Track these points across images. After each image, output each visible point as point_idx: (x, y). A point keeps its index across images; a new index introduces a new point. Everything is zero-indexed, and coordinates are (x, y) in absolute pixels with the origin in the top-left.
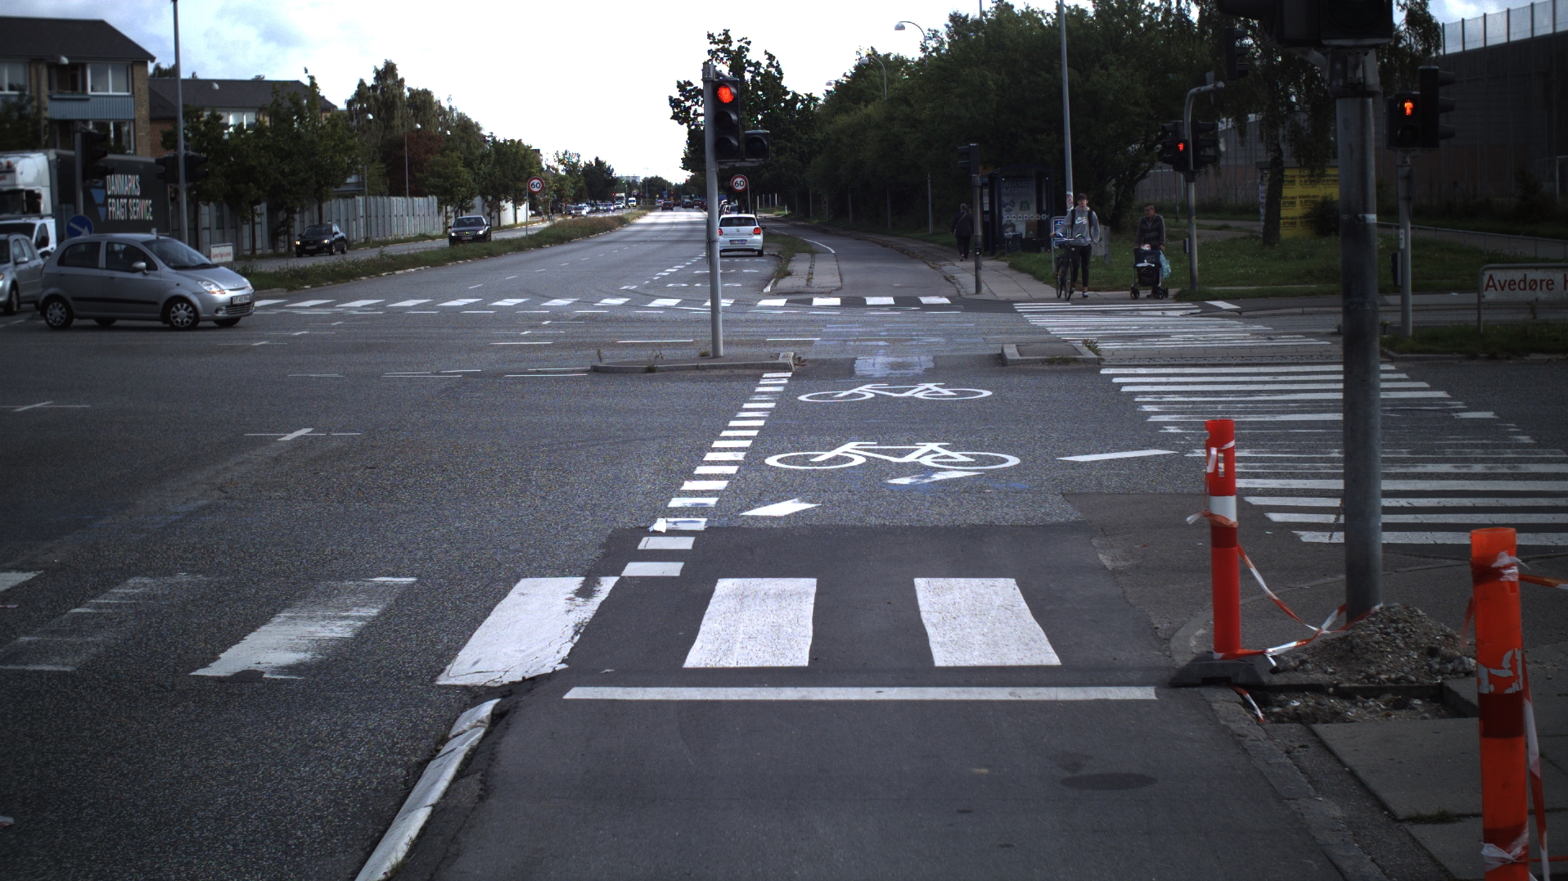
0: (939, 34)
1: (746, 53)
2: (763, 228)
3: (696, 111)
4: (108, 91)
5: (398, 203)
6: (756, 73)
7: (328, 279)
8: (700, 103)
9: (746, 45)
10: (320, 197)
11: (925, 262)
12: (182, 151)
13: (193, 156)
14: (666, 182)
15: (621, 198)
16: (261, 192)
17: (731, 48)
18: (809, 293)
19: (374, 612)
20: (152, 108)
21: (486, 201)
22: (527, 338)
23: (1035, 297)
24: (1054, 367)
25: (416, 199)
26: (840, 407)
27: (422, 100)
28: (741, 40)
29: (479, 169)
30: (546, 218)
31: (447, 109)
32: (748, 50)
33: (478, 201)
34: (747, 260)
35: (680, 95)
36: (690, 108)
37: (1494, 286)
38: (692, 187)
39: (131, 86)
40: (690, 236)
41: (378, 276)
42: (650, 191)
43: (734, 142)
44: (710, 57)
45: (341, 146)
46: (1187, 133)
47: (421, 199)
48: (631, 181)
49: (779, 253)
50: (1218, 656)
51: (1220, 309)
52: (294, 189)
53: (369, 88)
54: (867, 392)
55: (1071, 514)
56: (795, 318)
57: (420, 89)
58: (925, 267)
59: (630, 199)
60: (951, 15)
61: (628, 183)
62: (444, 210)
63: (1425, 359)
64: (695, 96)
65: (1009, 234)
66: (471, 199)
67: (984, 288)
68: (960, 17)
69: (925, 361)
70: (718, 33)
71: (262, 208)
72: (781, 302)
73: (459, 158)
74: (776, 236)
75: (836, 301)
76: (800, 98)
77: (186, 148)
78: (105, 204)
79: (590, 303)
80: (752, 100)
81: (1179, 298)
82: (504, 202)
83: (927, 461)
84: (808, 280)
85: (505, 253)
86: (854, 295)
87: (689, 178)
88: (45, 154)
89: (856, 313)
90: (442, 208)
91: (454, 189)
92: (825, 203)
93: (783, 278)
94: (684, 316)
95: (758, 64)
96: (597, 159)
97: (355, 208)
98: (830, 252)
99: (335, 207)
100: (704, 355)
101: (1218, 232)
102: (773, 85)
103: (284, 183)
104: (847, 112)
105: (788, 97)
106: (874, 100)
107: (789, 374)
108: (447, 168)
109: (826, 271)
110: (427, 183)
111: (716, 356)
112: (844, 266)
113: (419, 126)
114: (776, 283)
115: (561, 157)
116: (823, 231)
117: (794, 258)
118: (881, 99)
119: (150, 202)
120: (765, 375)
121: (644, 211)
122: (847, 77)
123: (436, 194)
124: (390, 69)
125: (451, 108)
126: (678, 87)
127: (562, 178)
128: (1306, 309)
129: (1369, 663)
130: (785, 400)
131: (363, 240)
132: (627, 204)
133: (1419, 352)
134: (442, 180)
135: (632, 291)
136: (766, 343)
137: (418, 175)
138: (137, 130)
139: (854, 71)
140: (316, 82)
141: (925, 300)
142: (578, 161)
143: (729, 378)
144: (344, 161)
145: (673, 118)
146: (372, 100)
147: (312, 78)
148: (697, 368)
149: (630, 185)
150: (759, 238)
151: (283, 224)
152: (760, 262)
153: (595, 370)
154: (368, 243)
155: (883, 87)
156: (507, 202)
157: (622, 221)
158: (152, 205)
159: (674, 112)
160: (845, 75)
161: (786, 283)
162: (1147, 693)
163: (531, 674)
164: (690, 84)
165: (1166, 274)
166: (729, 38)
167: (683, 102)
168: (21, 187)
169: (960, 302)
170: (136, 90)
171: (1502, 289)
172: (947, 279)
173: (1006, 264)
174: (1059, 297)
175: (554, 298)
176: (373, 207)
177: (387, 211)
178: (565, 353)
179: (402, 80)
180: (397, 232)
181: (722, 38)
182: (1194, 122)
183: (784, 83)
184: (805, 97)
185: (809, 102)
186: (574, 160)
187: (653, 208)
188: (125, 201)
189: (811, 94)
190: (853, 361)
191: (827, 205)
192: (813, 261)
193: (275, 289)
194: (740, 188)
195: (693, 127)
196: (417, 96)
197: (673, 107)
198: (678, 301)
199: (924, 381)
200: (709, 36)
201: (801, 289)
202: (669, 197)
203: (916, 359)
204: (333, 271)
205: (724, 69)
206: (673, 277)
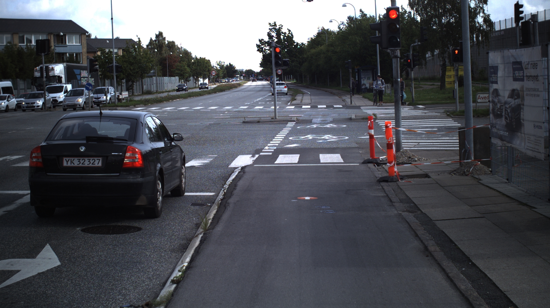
0: (344, 23)
1: (281, 29)
2: (287, 86)
3: (265, 48)
4: (73, 43)
5: (166, 79)
6: (284, 36)
7: (155, 102)
8: (266, 46)
9: (281, 27)
10: (142, 77)
11: (337, 96)
12: (115, 64)
13: (118, 65)
14: (253, 71)
15: (238, 77)
16: (124, 76)
17: (277, 28)
18: (301, 105)
19: (212, 159)
20: (87, 49)
21: (194, 78)
22: (221, 116)
23: (368, 105)
24: (364, 120)
25: (172, 78)
26: (307, 129)
27: (172, 45)
28: (280, 25)
29: (192, 68)
30: (214, 84)
31: (180, 47)
32: (282, 28)
33: (191, 78)
34: (283, 96)
35: (260, 44)
36: (263, 47)
37: (480, 98)
38: (262, 73)
39: (81, 42)
40: (263, 89)
41: (169, 101)
42: (248, 74)
43: (280, 62)
44: (269, 31)
45: (149, 60)
46: (411, 57)
47: (173, 78)
48: (241, 71)
49: (293, 94)
50: (371, 158)
51: (419, 107)
52: (134, 75)
53: (154, 41)
54: (315, 126)
55: (357, 146)
56: (297, 111)
57: (171, 41)
58: (337, 97)
59: (241, 77)
60: (348, 17)
61: (240, 71)
62: (181, 81)
63: (461, 117)
64: (265, 44)
65: (363, 87)
66: (190, 78)
67: (353, 103)
68: (351, 17)
69: (331, 119)
70: (272, 23)
71: (124, 81)
72: (293, 107)
73: (186, 64)
74: (291, 89)
75: (309, 107)
76: (299, 44)
77: (116, 63)
78: (81, 80)
79: (237, 108)
80: (283, 45)
81: (409, 105)
82: (200, 78)
83: (327, 138)
84: (301, 101)
85: (205, 95)
86: (314, 105)
87: (261, 70)
88: (63, 64)
89: (315, 110)
90: (180, 81)
91: (184, 74)
92: (308, 78)
93: (293, 101)
94: (265, 111)
95: (285, 33)
96: (230, 64)
97: (153, 80)
98: (309, 94)
99: (147, 80)
100: (272, 119)
101: (430, 86)
102: (290, 40)
103: (131, 73)
104: (314, 48)
105: (295, 44)
106: (323, 44)
107: (295, 123)
108: (182, 67)
109: (307, 99)
110: (175, 72)
111: (276, 118)
112: (312, 97)
113: (171, 53)
114: (291, 102)
115: (218, 63)
116: (307, 87)
117: (297, 95)
118: (326, 44)
119: (93, 79)
120: (289, 123)
121: (246, 81)
122: (315, 36)
123: (178, 76)
124: (161, 34)
125: (181, 47)
126: (259, 41)
127: (219, 70)
128: (444, 107)
129: (398, 159)
130: (294, 128)
131: (155, 91)
132: (240, 79)
133: (459, 115)
134: (180, 71)
135: (249, 105)
136: (289, 116)
137: (172, 70)
138: (83, 56)
139: (317, 35)
140: (140, 40)
141: (335, 106)
142: (224, 64)
143: (279, 124)
144: (150, 65)
145: (258, 51)
146: (155, 45)
147: (139, 38)
148: (271, 121)
149: (241, 73)
150: (286, 89)
151: (130, 86)
152: (286, 97)
153: (244, 122)
154: (157, 92)
155: (326, 40)
156: (201, 78)
157: (239, 85)
158: (94, 80)
159: (258, 49)
160: (314, 36)
161: (294, 102)
162: (358, 164)
163: (246, 165)
164: (263, 40)
165: (405, 98)
166: (276, 24)
167: (261, 46)
168: (56, 75)
169: (345, 107)
170: (82, 43)
171: (483, 99)
172: (343, 101)
173: (362, 96)
174: (374, 105)
175: (226, 107)
176: (158, 80)
177: (163, 82)
178: (234, 119)
179: (165, 38)
180: (166, 89)
181: (274, 24)
182: (413, 54)
183: (294, 39)
184: (301, 44)
185: (302, 46)
186: (223, 64)
187: (249, 81)
188: (86, 79)
189: (303, 43)
190: (312, 120)
191: (308, 79)
192: (303, 96)
193: (141, 105)
194: (280, 73)
195: (264, 54)
196: (170, 43)
197: (258, 47)
198: (263, 107)
199: (329, 124)
200: (269, 24)
201: (299, 104)
202: (254, 77)
203: (328, 119)
204: (156, 100)
205: (274, 34)
206: (259, 101)
